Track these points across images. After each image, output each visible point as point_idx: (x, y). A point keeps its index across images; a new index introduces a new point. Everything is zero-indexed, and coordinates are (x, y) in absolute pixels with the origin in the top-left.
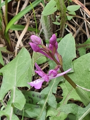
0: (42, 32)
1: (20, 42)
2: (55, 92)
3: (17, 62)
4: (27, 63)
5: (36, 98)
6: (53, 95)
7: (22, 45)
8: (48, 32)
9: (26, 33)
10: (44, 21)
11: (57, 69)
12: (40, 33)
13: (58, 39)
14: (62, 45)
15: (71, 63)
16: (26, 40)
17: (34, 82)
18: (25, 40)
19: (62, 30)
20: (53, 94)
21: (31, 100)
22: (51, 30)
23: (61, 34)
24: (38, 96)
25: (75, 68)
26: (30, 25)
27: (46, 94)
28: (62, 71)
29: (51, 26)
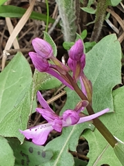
0: (58, 24)
1: (13, 40)
2: (74, 150)
3: (5, 82)
4: (24, 86)
5: (37, 156)
6: (70, 154)
7: (17, 47)
8: (71, 25)
9: (28, 22)
10: (64, 4)
11: (80, 108)
12: (55, 24)
13: (88, 44)
14: (95, 56)
15: (109, 94)
16: (26, 35)
17: (33, 130)
18: (24, 34)
19: (98, 23)
20: (70, 151)
21: (25, 159)
22: (76, 20)
23: (96, 30)
24: (39, 153)
25: (117, 105)
26: (35, 7)
27: (55, 150)
28: (91, 112)
29: (76, 14)
